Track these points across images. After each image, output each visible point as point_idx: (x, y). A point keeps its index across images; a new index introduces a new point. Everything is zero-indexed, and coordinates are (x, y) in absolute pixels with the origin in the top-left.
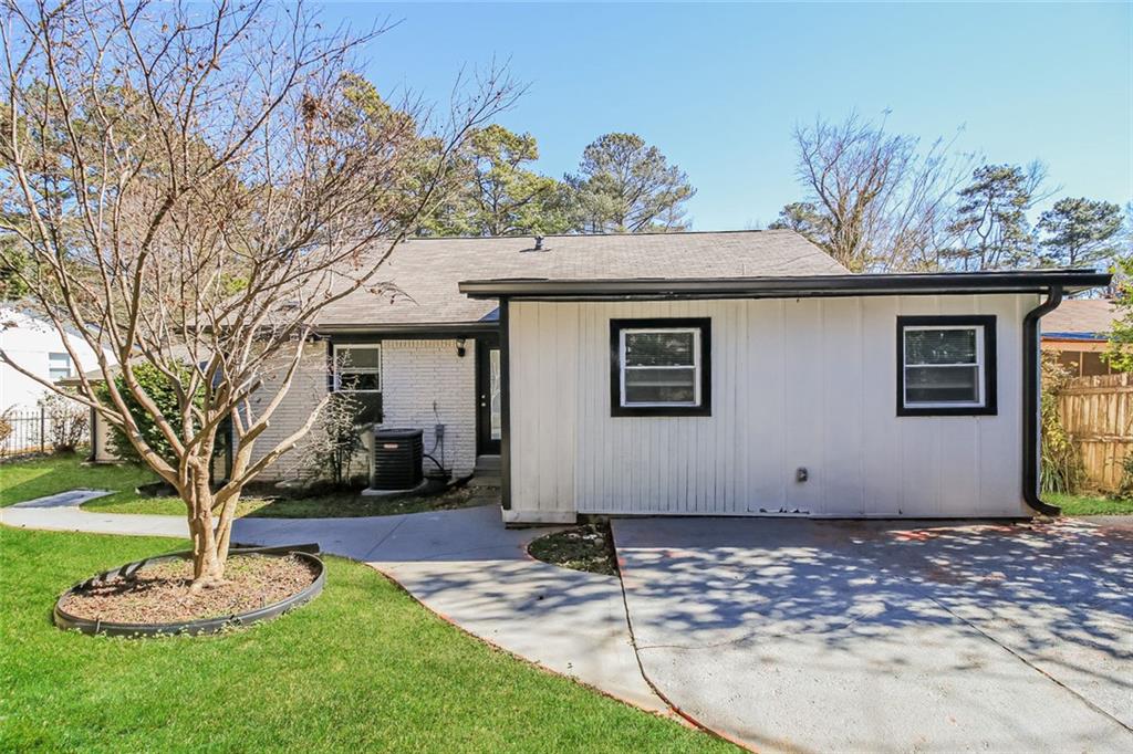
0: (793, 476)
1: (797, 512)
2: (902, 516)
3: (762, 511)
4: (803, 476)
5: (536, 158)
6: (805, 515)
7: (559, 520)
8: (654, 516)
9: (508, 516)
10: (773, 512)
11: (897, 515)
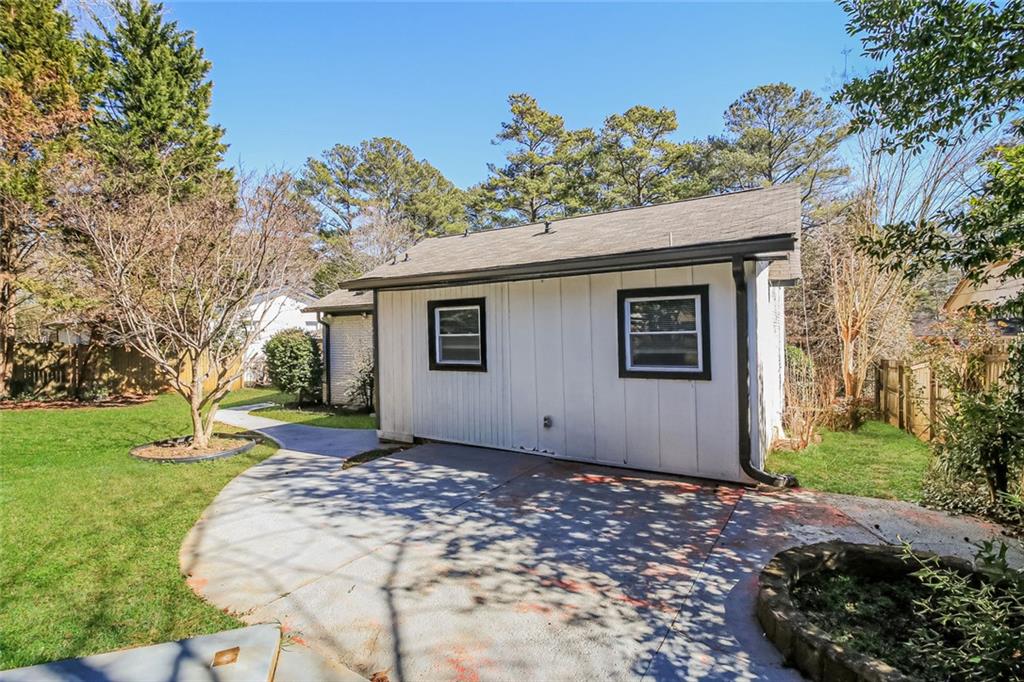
0: (542, 422)
1: (545, 452)
2: (625, 466)
3: (522, 448)
4: (548, 423)
5: (673, 129)
6: (550, 455)
7: (403, 440)
8: (457, 444)
9: (379, 433)
10: (529, 450)
11: (622, 464)
